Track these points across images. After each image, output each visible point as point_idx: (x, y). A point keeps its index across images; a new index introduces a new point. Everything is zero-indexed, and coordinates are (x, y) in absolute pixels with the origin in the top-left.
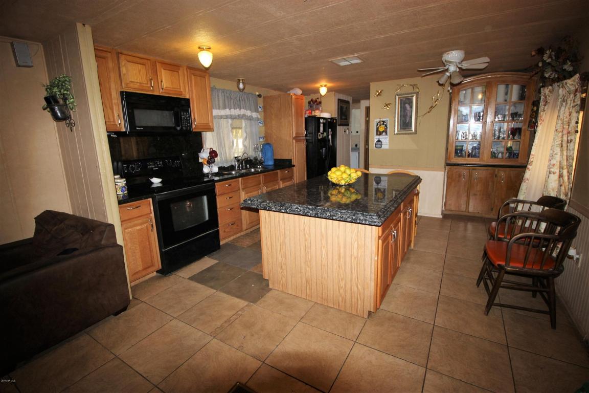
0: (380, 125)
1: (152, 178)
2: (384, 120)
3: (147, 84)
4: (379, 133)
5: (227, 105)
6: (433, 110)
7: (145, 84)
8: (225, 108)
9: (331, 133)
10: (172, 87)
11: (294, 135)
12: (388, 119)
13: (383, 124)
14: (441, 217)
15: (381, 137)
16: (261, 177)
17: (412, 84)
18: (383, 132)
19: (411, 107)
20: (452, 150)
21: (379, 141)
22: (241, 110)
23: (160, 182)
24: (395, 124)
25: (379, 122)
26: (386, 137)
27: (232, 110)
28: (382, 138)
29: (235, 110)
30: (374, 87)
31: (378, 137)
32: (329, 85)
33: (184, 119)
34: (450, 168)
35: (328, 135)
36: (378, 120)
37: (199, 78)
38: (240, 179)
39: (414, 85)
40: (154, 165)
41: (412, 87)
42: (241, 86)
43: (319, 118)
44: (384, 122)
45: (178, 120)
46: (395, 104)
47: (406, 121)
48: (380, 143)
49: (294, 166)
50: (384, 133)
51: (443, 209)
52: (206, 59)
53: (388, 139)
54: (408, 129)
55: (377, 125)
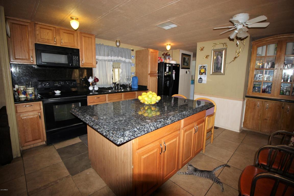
0: (202, 69)
1: (56, 90)
3: (52, 40)
4: (201, 73)
6: (236, 59)
7: (51, 40)
8: (108, 55)
9: (175, 72)
10: (68, 42)
11: (149, 73)
12: (207, 65)
13: (204, 68)
14: (239, 132)
15: (202, 76)
16: (123, 94)
17: (223, 43)
18: (204, 73)
19: (222, 58)
20: (250, 86)
21: (201, 78)
22: (119, 57)
23: (60, 93)
24: (210, 68)
25: (201, 67)
26: (205, 76)
27: (113, 57)
29: (115, 57)
30: (199, 45)
31: (200, 76)
32: (172, 44)
33: (75, 59)
34: (248, 100)
35: (172, 74)
36: (201, 65)
37: (87, 38)
38: (107, 95)
39: (224, 43)
40: (59, 84)
41: (222, 44)
42: (118, 44)
43: (166, 64)
44: (204, 67)
45: (70, 60)
46: (212, 56)
47: (218, 66)
48: (201, 80)
49: (148, 90)
50: (204, 74)
51: (242, 126)
52: (75, 25)
53: (206, 77)
54: (219, 71)
55: (200, 68)
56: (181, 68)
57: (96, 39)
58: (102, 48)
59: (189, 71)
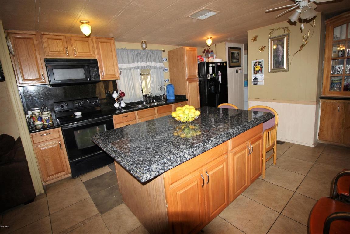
0: (257, 65)
1: (77, 112)
2: (259, 61)
3: (64, 52)
4: (256, 72)
5: (135, 60)
6: (304, 48)
7: (62, 52)
8: (133, 62)
9: (221, 74)
10: (83, 52)
11: (187, 78)
12: (263, 60)
13: (259, 64)
14: (313, 146)
15: (257, 75)
16: (156, 108)
17: (284, 27)
18: (259, 71)
19: (283, 48)
20: (326, 83)
21: (256, 79)
22: (147, 62)
23: (81, 115)
24: (268, 63)
25: (256, 63)
26: (262, 75)
27: (139, 63)
28: (259, 76)
29: (142, 63)
30: (251, 35)
31: (255, 75)
32: (214, 37)
33: (93, 72)
34: (324, 102)
35: (217, 76)
36: (255, 61)
37: (105, 44)
38: (137, 112)
39: (286, 27)
40: (78, 103)
41: (283, 29)
42: (144, 46)
43: (208, 64)
44: (259, 62)
45: (88, 73)
46: (269, 46)
47: (279, 60)
48: (256, 80)
49: (187, 100)
50: (260, 72)
51: (317, 138)
52: (86, 30)
53: (263, 77)
54: (281, 67)
55: (254, 65)
56: (230, 67)
57: (117, 43)
58: (125, 54)
59: (240, 69)
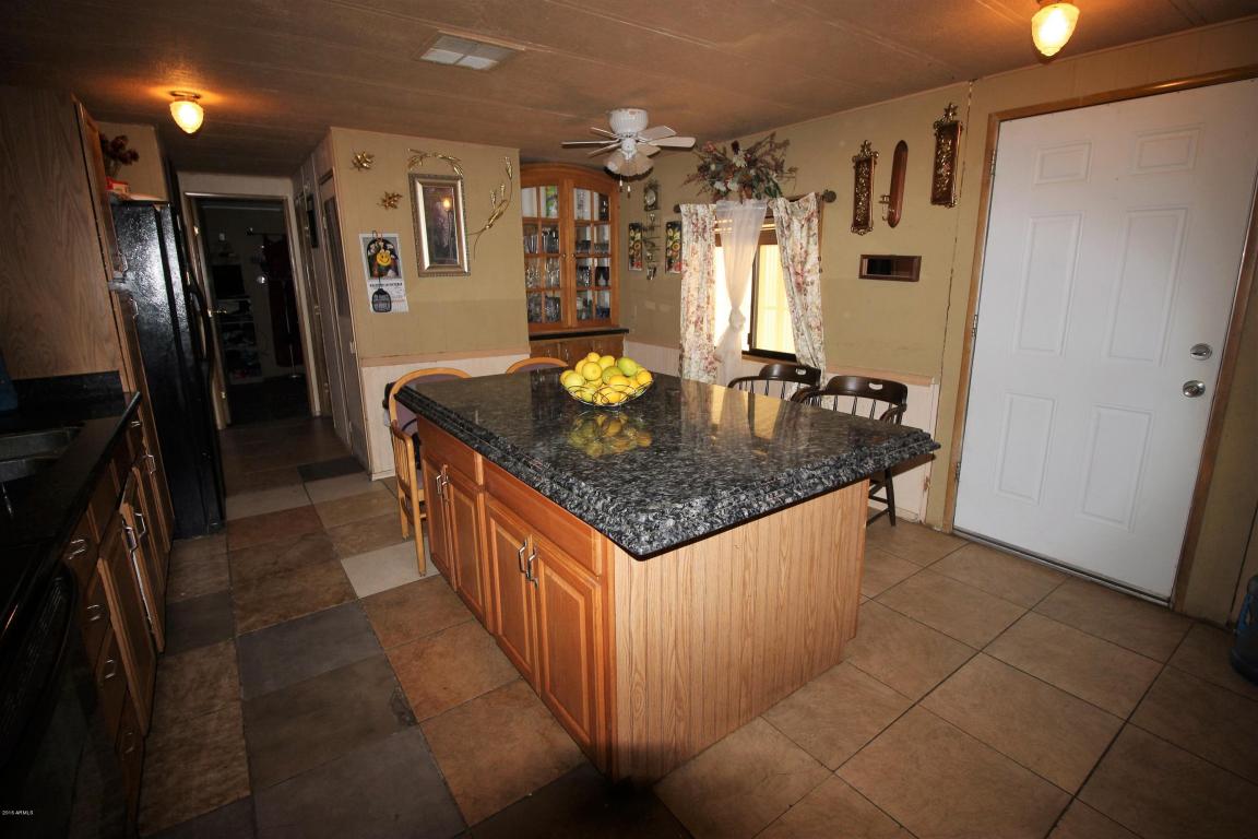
0: (378, 250)
2: (385, 236)
12: (397, 235)
13: (385, 248)
15: (384, 281)
18: (388, 268)
21: (380, 292)
25: (374, 241)
28: (387, 283)
31: (376, 282)
36: (370, 236)
39: (453, 159)
41: (448, 161)
44: (386, 242)
46: (413, 199)
47: (442, 243)
48: (383, 297)
50: (390, 272)
53: (403, 287)
54: (450, 262)
55: (369, 248)
